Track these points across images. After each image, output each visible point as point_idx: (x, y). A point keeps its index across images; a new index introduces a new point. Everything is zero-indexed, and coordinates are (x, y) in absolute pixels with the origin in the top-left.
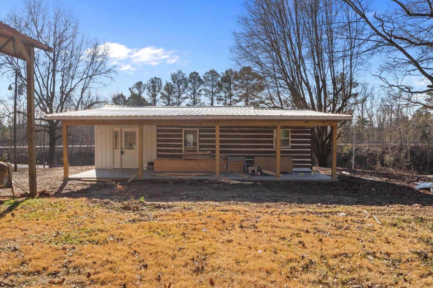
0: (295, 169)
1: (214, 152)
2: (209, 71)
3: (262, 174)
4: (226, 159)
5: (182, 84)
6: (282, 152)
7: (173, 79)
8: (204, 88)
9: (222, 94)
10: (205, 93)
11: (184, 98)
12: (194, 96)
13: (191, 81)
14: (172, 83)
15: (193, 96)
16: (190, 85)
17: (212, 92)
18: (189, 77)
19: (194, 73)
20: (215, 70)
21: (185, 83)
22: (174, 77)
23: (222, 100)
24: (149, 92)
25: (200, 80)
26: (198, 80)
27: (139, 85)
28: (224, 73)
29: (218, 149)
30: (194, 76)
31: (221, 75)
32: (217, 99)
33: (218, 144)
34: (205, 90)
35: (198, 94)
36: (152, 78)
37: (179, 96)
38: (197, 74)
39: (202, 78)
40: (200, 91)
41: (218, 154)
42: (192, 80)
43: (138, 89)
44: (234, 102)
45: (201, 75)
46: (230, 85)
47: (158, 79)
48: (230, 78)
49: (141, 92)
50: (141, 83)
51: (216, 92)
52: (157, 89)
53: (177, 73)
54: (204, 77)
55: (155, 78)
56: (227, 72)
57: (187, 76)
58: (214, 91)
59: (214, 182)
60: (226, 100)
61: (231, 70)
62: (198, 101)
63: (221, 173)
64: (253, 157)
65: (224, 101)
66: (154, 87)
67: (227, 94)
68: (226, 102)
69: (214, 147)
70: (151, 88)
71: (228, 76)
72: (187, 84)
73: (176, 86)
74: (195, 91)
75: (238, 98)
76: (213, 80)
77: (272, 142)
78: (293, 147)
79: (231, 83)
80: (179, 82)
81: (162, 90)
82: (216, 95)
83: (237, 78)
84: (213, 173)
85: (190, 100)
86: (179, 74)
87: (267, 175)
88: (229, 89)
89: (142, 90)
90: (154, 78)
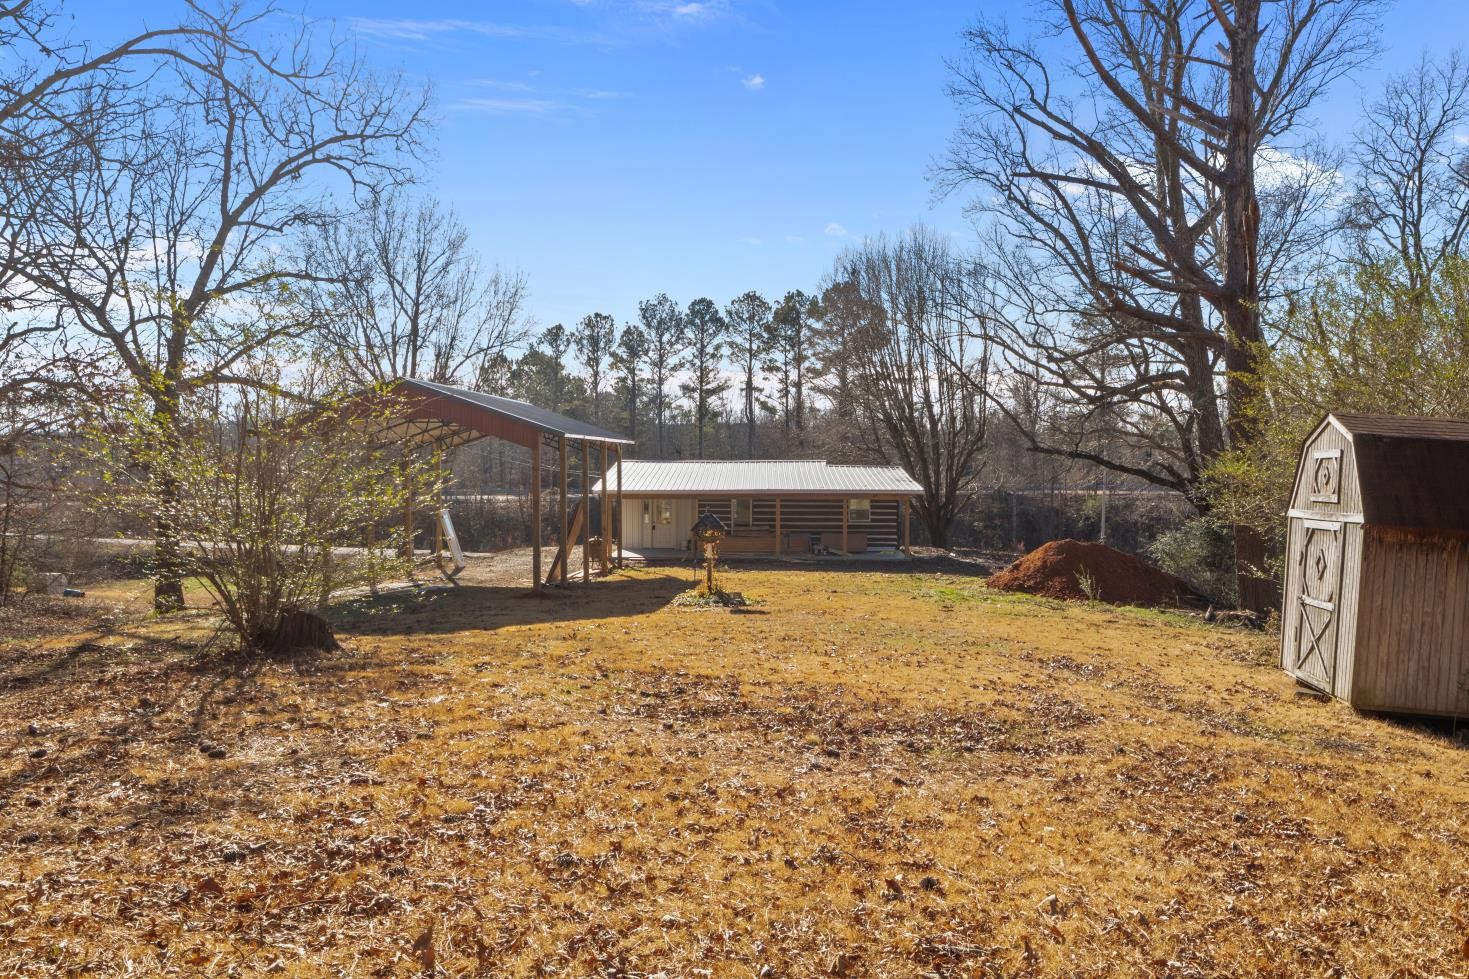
0: (869, 549)
1: (774, 526)
2: (741, 296)
3: (829, 554)
4: (787, 536)
5: (668, 330)
6: (850, 527)
7: (644, 317)
8: (728, 340)
9: (778, 357)
10: (729, 353)
11: (674, 369)
12: (702, 363)
13: (692, 323)
14: (643, 328)
15: (697, 362)
16: (689, 333)
17: (750, 350)
18: (688, 312)
19: (702, 301)
20: (758, 295)
21: (678, 325)
22: (647, 312)
23: (778, 369)
24: (580, 350)
25: (717, 321)
26: (711, 320)
27: (555, 334)
28: (782, 301)
29: (778, 523)
30: (703, 312)
31: (775, 307)
32: (763, 369)
33: (778, 517)
34: (731, 344)
35: (713, 356)
36: (589, 317)
37: (661, 361)
38: (709, 304)
39: (722, 314)
40: (718, 347)
41: (778, 530)
42: (697, 321)
43: (551, 344)
44: (810, 375)
45: (721, 307)
46: (798, 332)
47: (605, 318)
48: (798, 313)
49: (559, 354)
50: (559, 327)
51: (759, 351)
52: (602, 345)
53: (656, 303)
54: (730, 313)
55: (597, 315)
56: (789, 298)
57: (683, 309)
58: (755, 347)
59: (775, 561)
60: (786, 372)
61: (799, 294)
62: (711, 375)
63: (781, 553)
64: (819, 533)
65: (780, 375)
66: (594, 341)
67: (791, 355)
68: (787, 377)
69: (774, 520)
70: (585, 342)
71: (793, 308)
72: (682, 332)
73: (653, 334)
74: (703, 347)
75: (819, 365)
76: (751, 318)
77: (841, 514)
78: (873, 520)
79: (801, 327)
80: (661, 327)
81: (614, 347)
82: (762, 356)
83: (815, 311)
84: (773, 553)
85: (691, 374)
86: (660, 303)
87: (834, 554)
88: (794, 342)
89: (562, 348)
90: (593, 316)
